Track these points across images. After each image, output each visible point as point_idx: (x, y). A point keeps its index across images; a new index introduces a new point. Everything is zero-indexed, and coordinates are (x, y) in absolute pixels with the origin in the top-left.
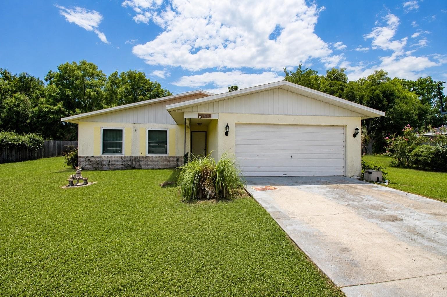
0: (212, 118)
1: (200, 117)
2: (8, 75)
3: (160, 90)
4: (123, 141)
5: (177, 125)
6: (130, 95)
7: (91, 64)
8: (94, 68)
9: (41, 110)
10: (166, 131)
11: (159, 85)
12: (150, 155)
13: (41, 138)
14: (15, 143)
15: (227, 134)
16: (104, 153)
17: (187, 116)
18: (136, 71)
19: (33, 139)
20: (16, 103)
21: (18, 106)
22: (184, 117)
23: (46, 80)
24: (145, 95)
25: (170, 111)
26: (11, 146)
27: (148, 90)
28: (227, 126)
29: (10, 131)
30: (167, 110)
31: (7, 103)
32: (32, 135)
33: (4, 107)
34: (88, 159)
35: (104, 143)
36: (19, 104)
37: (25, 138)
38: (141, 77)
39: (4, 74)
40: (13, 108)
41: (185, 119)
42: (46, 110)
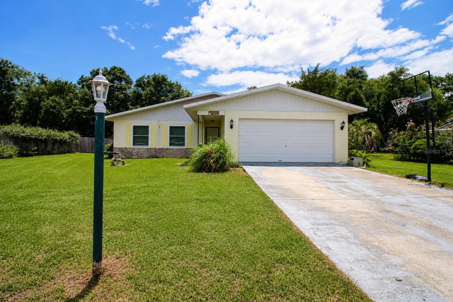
0: (220, 115)
1: (210, 114)
2: (45, 79)
3: (180, 91)
4: (149, 136)
5: (194, 122)
6: (153, 97)
7: (121, 69)
8: (123, 72)
9: (74, 111)
10: (185, 127)
11: (180, 86)
12: (171, 147)
13: (78, 135)
14: (58, 138)
15: (232, 127)
16: (134, 144)
17: (200, 113)
18: (159, 74)
19: (72, 136)
20: (53, 105)
21: (54, 107)
22: (198, 114)
23: (79, 83)
24: (166, 96)
25: (187, 110)
26: (55, 141)
27: (170, 92)
28: (232, 121)
29: (54, 129)
30: (185, 108)
31: (44, 105)
32: (71, 132)
33: (42, 108)
34: (122, 150)
35: (134, 138)
36: (55, 106)
37: (66, 135)
38: (164, 79)
39: (41, 79)
40: (50, 109)
41: (198, 115)
42: (80, 111)
